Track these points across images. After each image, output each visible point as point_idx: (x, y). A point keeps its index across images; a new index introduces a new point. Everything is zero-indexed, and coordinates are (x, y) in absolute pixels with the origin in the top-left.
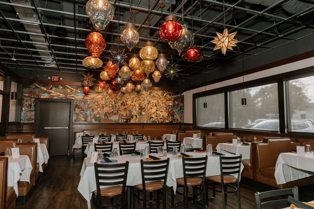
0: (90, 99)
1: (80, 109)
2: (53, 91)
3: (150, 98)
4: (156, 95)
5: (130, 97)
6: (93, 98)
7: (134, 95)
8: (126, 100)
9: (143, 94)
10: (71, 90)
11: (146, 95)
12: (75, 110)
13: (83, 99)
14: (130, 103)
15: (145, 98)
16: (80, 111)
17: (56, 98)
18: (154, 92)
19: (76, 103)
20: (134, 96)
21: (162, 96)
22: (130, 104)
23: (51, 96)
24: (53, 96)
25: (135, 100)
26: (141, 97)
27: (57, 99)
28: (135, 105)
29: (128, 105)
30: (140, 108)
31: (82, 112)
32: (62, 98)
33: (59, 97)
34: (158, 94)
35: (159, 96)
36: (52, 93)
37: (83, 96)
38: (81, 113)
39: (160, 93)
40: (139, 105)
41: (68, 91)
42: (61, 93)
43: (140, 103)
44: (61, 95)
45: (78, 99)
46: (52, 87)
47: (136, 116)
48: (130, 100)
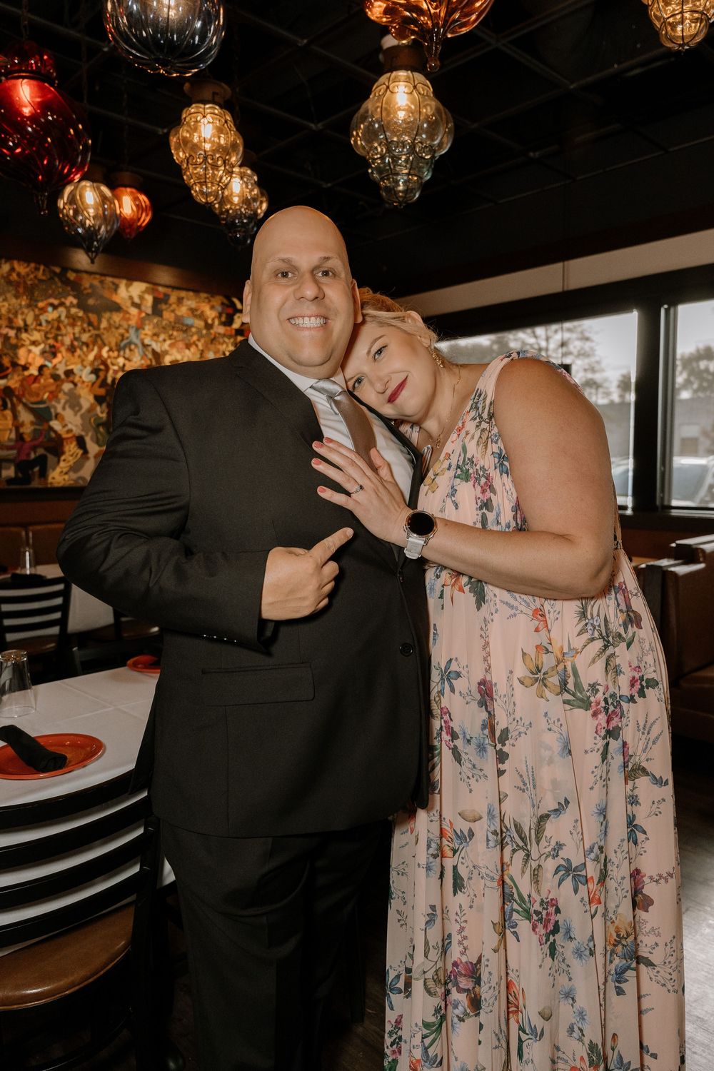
3: (156, 335)
4: (189, 321)
5: (36, 318)
7: (62, 304)
8: (12, 333)
9: (117, 308)
11: (134, 311)
14: (40, 361)
15: (132, 331)
18: (180, 301)
20: (62, 310)
21: (221, 330)
22: (41, 368)
25: (67, 340)
26: (104, 324)
28: (69, 373)
29: (25, 368)
30: (102, 392)
34: (202, 316)
35: (209, 327)
39: (212, 308)
40: (96, 371)
43: (104, 363)
47: (81, 442)
48: (33, 338)
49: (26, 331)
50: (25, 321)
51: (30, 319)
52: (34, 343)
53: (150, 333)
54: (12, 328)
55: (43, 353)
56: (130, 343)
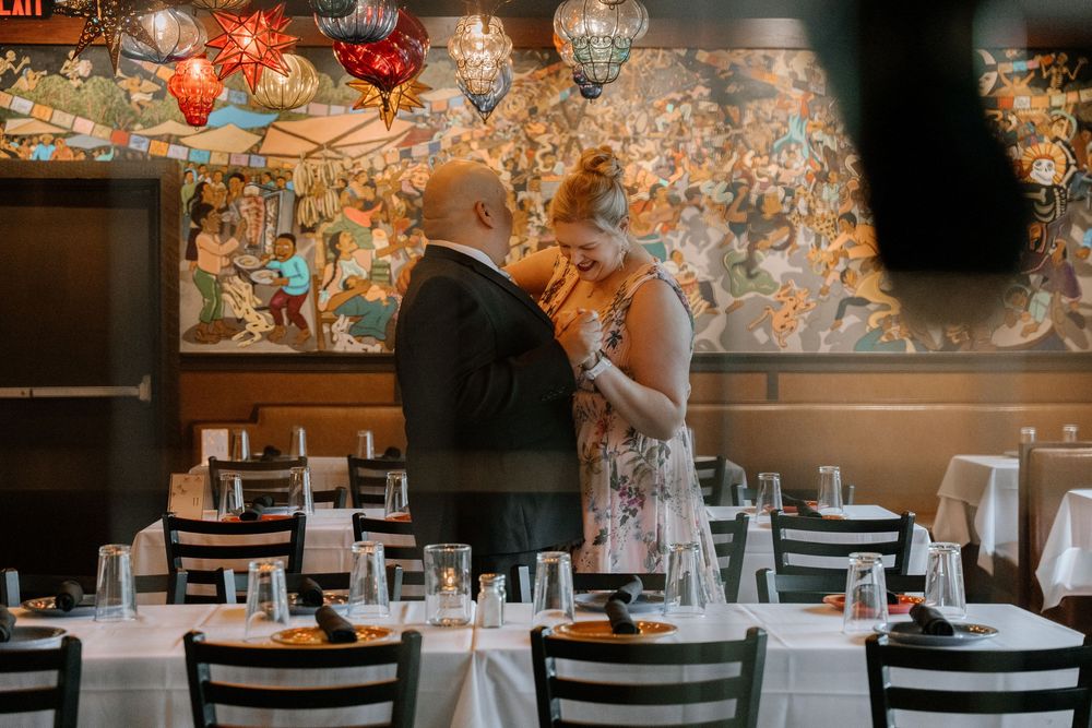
0: (308, 155)
1: (233, 243)
2: (21, 94)
5: (651, 122)
6: (329, 145)
7: (687, 98)
9: (770, 93)
10: (157, 81)
12: (192, 255)
13: (251, 152)
14: (652, 180)
15: (792, 124)
16: (230, 256)
17: (43, 158)
19: (200, 187)
20: (687, 108)
22: (654, 189)
23: (10, 138)
24: (22, 140)
25: (692, 148)
26: (749, 118)
27: (54, 163)
28: (693, 193)
29: (632, 191)
30: (742, 217)
31: (250, 261)
32: (89, 153)
33: (70, 142)
36: (17, 115)
37: (251, 130)
38: (241, 273)
40: (733, 188)
41: (136, 97)
42: (78, 112)
43: (747, 175)
44: (84, 126)
45: (216, 160)
46: (16, 64)
47: (706, 291)
48: (644, 150)
49: (636, 141)
50: (635, 127)
51: (641, 125)
52: (646, 157)
53: (822, 123)
54: (617, 139)
55: (658, 167)
56: (790, 141)
